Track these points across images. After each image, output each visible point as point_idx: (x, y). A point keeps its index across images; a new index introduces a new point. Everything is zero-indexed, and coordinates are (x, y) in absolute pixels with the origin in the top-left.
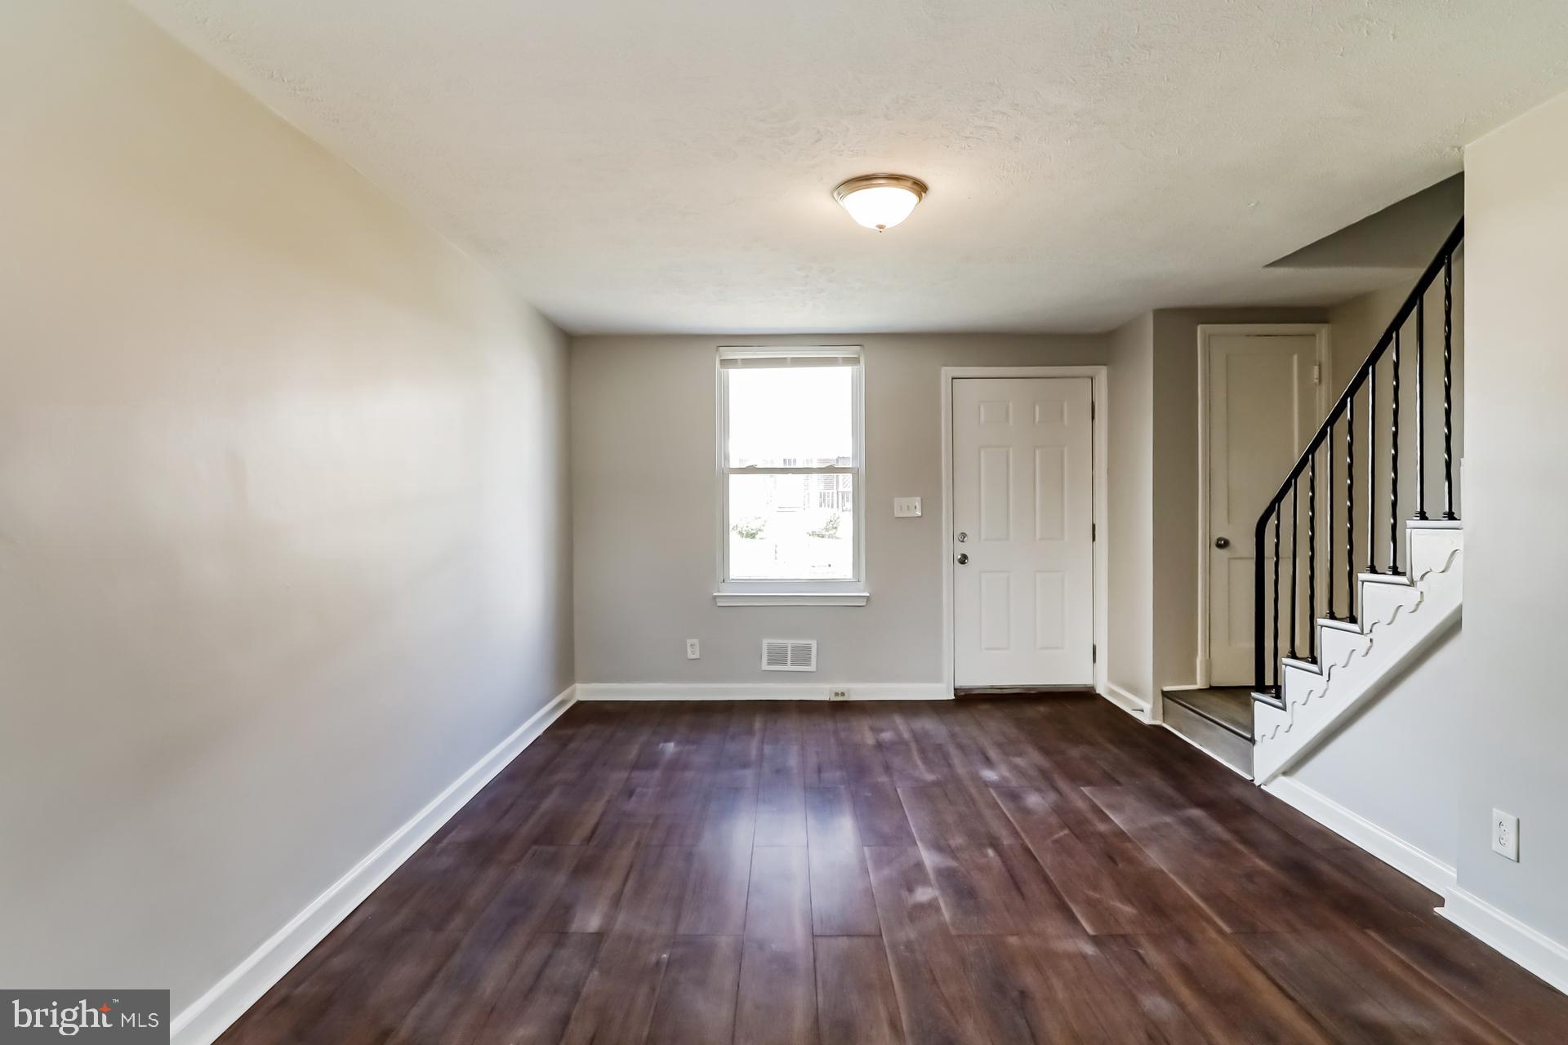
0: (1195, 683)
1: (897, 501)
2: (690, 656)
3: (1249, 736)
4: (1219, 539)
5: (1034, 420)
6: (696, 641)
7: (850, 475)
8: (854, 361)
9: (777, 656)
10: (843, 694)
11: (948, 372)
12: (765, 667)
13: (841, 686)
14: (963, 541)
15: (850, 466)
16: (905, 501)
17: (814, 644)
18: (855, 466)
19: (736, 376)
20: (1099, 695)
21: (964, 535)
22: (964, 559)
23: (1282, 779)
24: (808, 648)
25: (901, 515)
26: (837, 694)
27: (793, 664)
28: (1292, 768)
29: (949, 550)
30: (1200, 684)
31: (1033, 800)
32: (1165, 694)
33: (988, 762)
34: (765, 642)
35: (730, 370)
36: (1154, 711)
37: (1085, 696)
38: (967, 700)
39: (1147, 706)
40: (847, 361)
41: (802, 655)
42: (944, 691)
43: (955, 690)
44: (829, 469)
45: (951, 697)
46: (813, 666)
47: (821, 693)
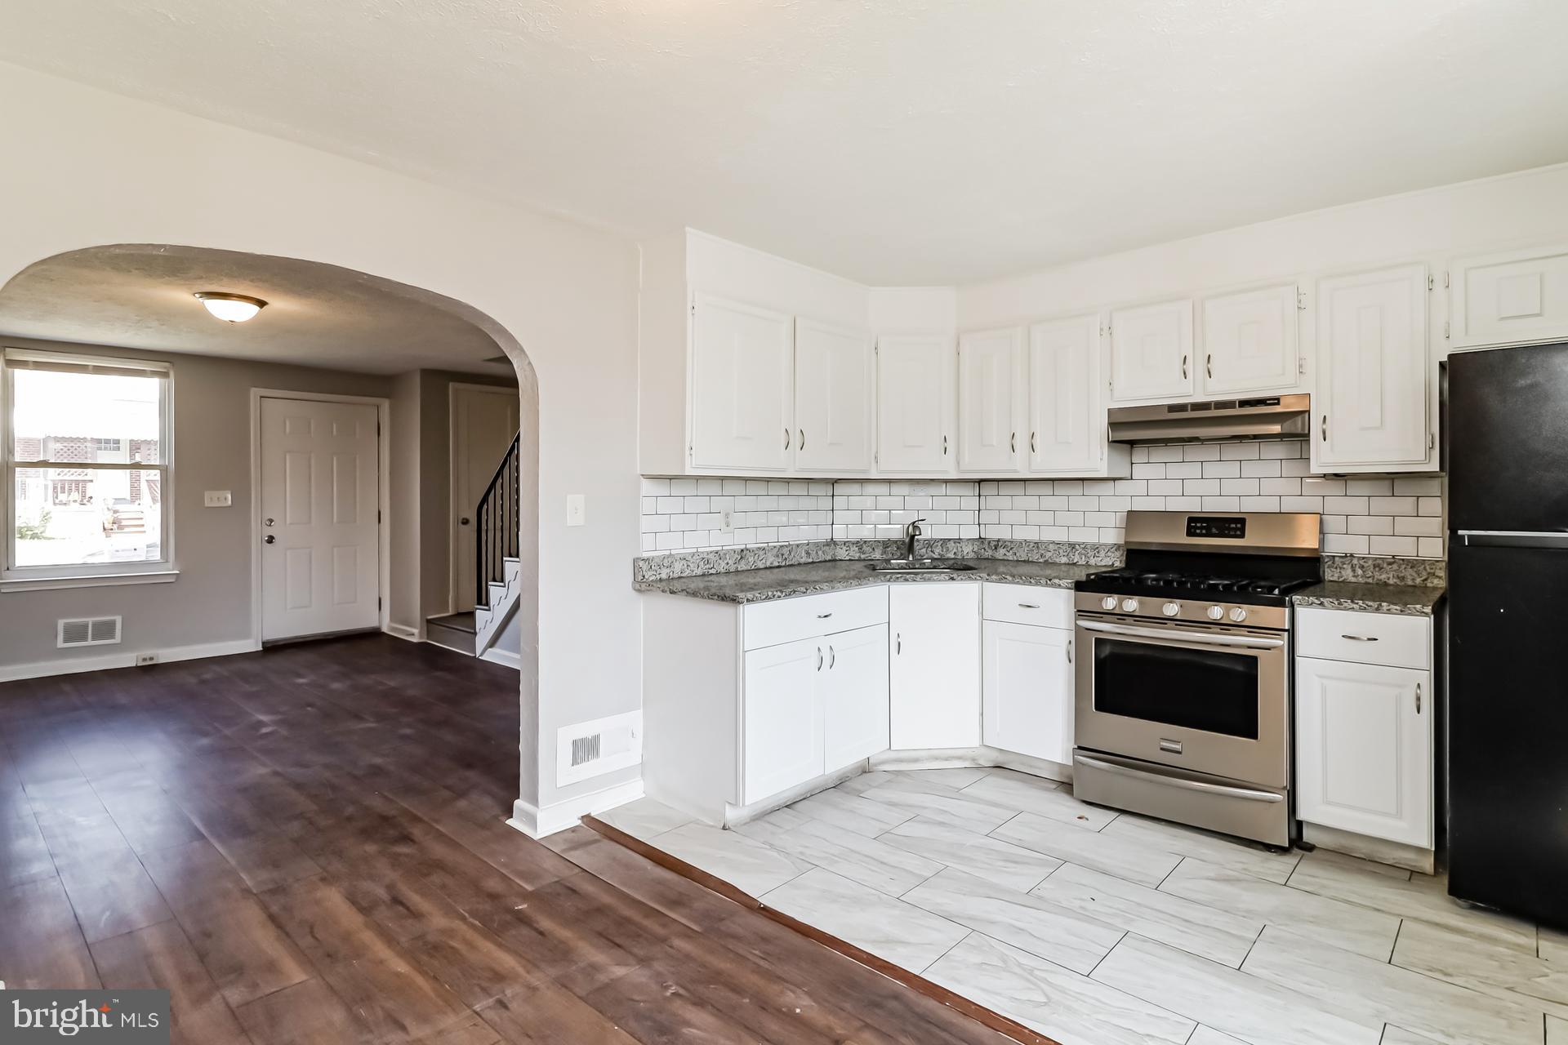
0: (448, 612)
1: (207, 495)
3: (473, 631)
4: (463, 519)
5: (332, 432)
7: (158, 472)
8: (165, 375)
9: (76, 634)
10: (151, 659)
11: (255, 393)
12: (62, 644)
13: (148, 653)
14: (270, 525)
15: (158, 464)
16: (216, 494)
17: (118, 620)
18: (162, 463)
20: (383, 633)
21: (271, 521)
22: (271, 540)
23: (490, 649)
24: (112, 624)
25: (209, 505)
26: (144, 660)
28: (492, 643)
29: (257, 533)
30: (451, 612)
31: (336, 686)
32: (429, 621)
33: (300, 676)
34: (61, 622)
35: (16, 370)
36: (420, 633)
37: (374, 634)
38: (272, 648)
39: (416, 631)
40: (154, 374)
41: (106, 630)
42: (252, 645)
43: (263, 643)
44: (137, 466)
45: (260, 648)
46: (118, 639)
47: (128, 660)
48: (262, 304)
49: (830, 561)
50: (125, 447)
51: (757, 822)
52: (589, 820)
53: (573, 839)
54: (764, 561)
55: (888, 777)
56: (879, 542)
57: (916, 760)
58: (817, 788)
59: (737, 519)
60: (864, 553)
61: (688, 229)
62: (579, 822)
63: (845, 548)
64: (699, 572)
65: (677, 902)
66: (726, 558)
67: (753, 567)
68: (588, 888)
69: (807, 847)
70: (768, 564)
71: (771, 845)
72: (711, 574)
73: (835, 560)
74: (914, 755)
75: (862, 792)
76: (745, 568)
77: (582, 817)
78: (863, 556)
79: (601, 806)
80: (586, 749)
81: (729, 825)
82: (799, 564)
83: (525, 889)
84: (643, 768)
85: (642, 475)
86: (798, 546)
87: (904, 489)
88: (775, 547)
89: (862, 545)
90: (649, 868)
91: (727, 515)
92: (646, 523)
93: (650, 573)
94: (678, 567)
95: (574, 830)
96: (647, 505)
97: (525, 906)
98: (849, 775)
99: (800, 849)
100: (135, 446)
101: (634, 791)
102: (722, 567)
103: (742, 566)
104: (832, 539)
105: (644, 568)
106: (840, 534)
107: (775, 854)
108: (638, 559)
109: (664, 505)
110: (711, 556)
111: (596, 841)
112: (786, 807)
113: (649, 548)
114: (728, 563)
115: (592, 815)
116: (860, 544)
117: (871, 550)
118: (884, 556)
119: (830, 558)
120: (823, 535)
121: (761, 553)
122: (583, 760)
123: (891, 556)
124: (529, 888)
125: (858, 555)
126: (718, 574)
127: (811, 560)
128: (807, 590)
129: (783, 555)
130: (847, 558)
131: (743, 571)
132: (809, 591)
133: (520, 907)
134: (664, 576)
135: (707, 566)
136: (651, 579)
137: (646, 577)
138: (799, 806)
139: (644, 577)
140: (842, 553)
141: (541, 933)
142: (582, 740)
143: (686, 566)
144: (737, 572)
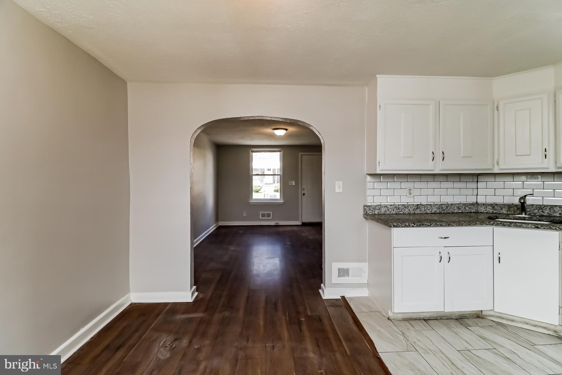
1: (289, 182)
2: (244, 215)
6: (245, 212)
7: (279, 176)
8: (280, 151)
9: (263, 215)
10: (277, 224)
11: (300, 154)
12: (261, 218)
13: (277, 222)
16: (291, 182)
17: (271, 213)
18: (280, 174)
19: (254, 154)
21: (304, 189)
22: (304, 194)
25: (290, 185)
27: (266, 217)
29: (301, 192)
34: (261, 213)
35: (253, 153)
38: (304, 224)
40: (278, 151)
41: (269, 215)
42: (299, 223)
43: (302, 223)
44: (275, 175)
45: (301, 224)
46: (271, 218)
47: (273, 223)
48: (286, 130)
49: (474, 212)
50: (272, 170)
51: (405, 321)
52: (343, 297)
53: (334, 303)
54: (431, 210)
55: (492, 324)
56: (505, 205)
57: (513, 321)
58: (446, 317)
59: (415, 192)
60: (495, 210)
61: (377, 76)
62: (340, 298)
63: (483, 207)
64: (394, 212)
65: (349, 340)
66: (408, 208)
67: (424, 212)
68: (326, 322)
69: (419, 341)
70: (433, 211)
71: (403, 334)
72: (400, 214)
73: (478, 212)
74: (512, 318)
75: (470, 326)
76: (419, 212)
77: (342, 296)
78: (495, 211)
79: (349, 294)
80: (343, 272)
81: (391, 318)
82: (453, 213)
83: (308, 313)
84: (368, 285)
85: (367, 174)
86: (452, 204)
87: (523, 178)
88: (437, 204)
89: (494, 206)
90: (351, 323)
91: (410, 190)
92: (369, 192)
93: (370, 211)
94: (383, 210)
95: (337, 300)
96: (369, 185)
97: (304, 319)
98: (467, 316)
99: (415, 340)
100: (274, 170)
101: (364, 293)
102: (407, 211)
103: (418, 211)
104: (477, 202)
105: (367, 209)
106: (481, 200)
107: (402, 338)
108: (365, 205)
109: (377, 185)
110: (400, 206)
111: (341, 306)
112: (424, 320)
113: (370, 201)
114: (409, 210)
115: (345, 297)
116: (493, 206)
117: (500, 209)
118: (509, 212)
119: (474, 211)
120: (472, 200)
121: (429, 206)
122: (343, 276)
123: (513, 212)
124: (309, 314)
125: (492, 210)
126: (404, 214)
127: (461, 211)
128: (431, 224)
129: (442, 208)
130: (485, 212)
131: (418, 214)
132: (432, 225)
133: (302, 319)
134: (376, 213)
135: (398, 210)
136: (370, 214)
137: (368, 213)
138: (431, 322)
139: (367, 212)
140: (482, 209)
141: (301, 330)
142: (343, 269)
143: (387, 210)
144: (415, 214)
